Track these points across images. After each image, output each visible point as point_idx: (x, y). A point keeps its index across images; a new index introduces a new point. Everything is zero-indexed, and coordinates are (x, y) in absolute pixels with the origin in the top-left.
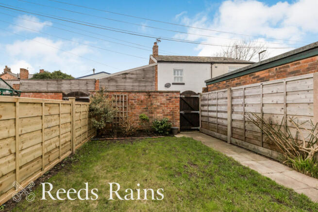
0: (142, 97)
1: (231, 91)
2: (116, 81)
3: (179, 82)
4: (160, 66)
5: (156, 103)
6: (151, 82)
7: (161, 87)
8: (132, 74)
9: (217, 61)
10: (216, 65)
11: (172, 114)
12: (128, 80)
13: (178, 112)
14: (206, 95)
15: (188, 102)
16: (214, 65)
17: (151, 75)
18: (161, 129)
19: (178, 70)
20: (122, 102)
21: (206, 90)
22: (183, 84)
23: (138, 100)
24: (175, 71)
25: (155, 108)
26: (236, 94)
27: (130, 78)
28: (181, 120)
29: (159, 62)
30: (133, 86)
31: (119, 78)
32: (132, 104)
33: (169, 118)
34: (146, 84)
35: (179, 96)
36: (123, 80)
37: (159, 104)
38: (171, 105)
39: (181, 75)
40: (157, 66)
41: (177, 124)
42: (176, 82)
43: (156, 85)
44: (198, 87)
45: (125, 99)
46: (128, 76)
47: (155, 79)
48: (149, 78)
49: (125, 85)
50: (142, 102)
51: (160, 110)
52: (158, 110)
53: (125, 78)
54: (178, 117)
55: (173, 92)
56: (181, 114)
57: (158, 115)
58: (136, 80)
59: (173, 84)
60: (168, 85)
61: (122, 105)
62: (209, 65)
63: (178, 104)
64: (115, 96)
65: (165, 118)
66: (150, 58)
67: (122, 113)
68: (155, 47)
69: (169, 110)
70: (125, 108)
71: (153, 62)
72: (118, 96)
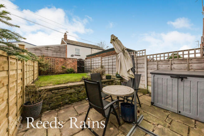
0: (62, 60)
1: (91, 59)
2: (41, 51)
3: (78, 55)
4: (68, 46)
5: (68, 63)
6: (64, 53)
7: (69, 56)
8: (52, 48)
9: (94, 47)
10: (93, 49)
11: (74, 67)
12: (49, 51)
13: (76, 66)
14: (86, 60)
15: (80, 63)
16: (92, 49)
17: (64, 50)
18: (70, 72)
19: (77, 49)
20: (52, 61)
21: (86, 59)
22: (80, 56)
23: (60, 61)
24: (76, 49)
25: (68, 64)
26: (92, 60)
28: (77, 69)
29: (67, 44)
30: (52, 54)
31: (43, 49)
32: (57, 63)
33: (73, 68)
34: (61, 54)
35: (77, 60)
36: (46, 50)
37: (69, 63)
38: (74, 64)
39: (79, 51)
41: (76, 70)
42: (76, 54)
43: (66, 55)
44: (83, 57)
45: (54, 60)
46: (49, 48)
47: (66, 52)
48: (62, 51)
49: (47, 54)
50: (62, 62)
51: (70, 65)
52: (69, 65)
53: (47, 49)
54: (77, 68)
55: (75, 59)
56: (78, 67)
57: (69, 67)
58: (54, 51)
59: (75, 55)
60: (72, 56)
61: (52, 62)
62: (91, 49)
63: (77, 63)
64: (49, 59)
65: (72, 68)
66: (62, 40)
67: (52, 66)
68: (65, 35)
69: (73, 65)
70: (54, 64)
71: (64, 43)
72: (51, 59)
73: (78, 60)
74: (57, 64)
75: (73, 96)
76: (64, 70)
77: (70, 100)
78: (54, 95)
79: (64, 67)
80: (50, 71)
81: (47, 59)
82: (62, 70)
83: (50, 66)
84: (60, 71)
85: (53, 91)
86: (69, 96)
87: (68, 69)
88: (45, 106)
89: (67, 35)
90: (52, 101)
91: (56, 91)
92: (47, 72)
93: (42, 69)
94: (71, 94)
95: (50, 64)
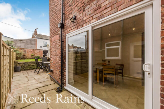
0: (31, 50)
2: (15, 43)
3: (46, 46)
5: (36, 52)
6: (34, 45)
8: (24, 41)
13: (42, 54)
15: (45, 52)
19: (45, 42)
25: (36, 53)
27: (23, 42)
29: (37, 38)
34: (32, 46)
40: (36, 39)
43: (36, 46)
45: (26, 51)
46: (22, 41)
47: (36, 44)
48: (33, 43)
50: (31, 51)
51: (37, 54)
53: (20, 42)
54: (42, 56)
55: (41, 50)
58: (26, 43)
59: (43, 46)
60: (41, 47)
64: (22, 50)
65: (39, 56)
66: (33, 34)
67: (25, 54)
68: (36, 31)
69: (40, 54)
70: (26, 53)
71: (34, 37)
72: (23, 50)
73: (44, 50)
74: (28, 53)
75: (34, 66)
76: (33, 57)
77: (32, 68)
78: (25, 65)
79: (33, 55)
80: (23, 57)
81: (21, 50)
82: (32, 57)
83: (23, 54)
84: (30, 57)
85: (25, 64)
86: (32, 66)
87: (36, 56)
88: (22, 69)
89: (37, 31)
90: (25, 68)
91: (26, 64)
92: (21, 58)
93: (18, 56)
94: (33, 66)
95: (23, 53)
